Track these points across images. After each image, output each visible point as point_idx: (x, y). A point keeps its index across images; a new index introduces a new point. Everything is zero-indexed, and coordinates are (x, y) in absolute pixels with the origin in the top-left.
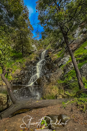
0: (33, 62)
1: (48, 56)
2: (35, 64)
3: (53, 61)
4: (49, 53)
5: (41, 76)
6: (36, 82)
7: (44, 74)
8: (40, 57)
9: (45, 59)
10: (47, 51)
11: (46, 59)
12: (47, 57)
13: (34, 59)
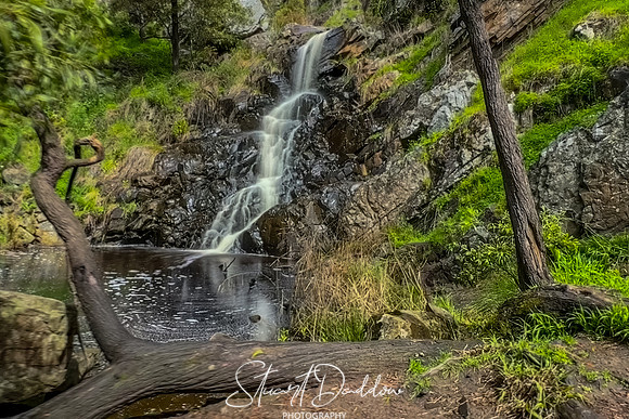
0: (242, 105)
1: (338, 72)
2: (249, 120)
3: (369, 103)
4: (347, 48)
5: (288, 199)
6: (256, 235)
7: (304, 182)
8: (287, 75)
9: (321, 90)
10: (334, 41)
11: (327, 92)
12: (331, 74)
13: (247, 83)
